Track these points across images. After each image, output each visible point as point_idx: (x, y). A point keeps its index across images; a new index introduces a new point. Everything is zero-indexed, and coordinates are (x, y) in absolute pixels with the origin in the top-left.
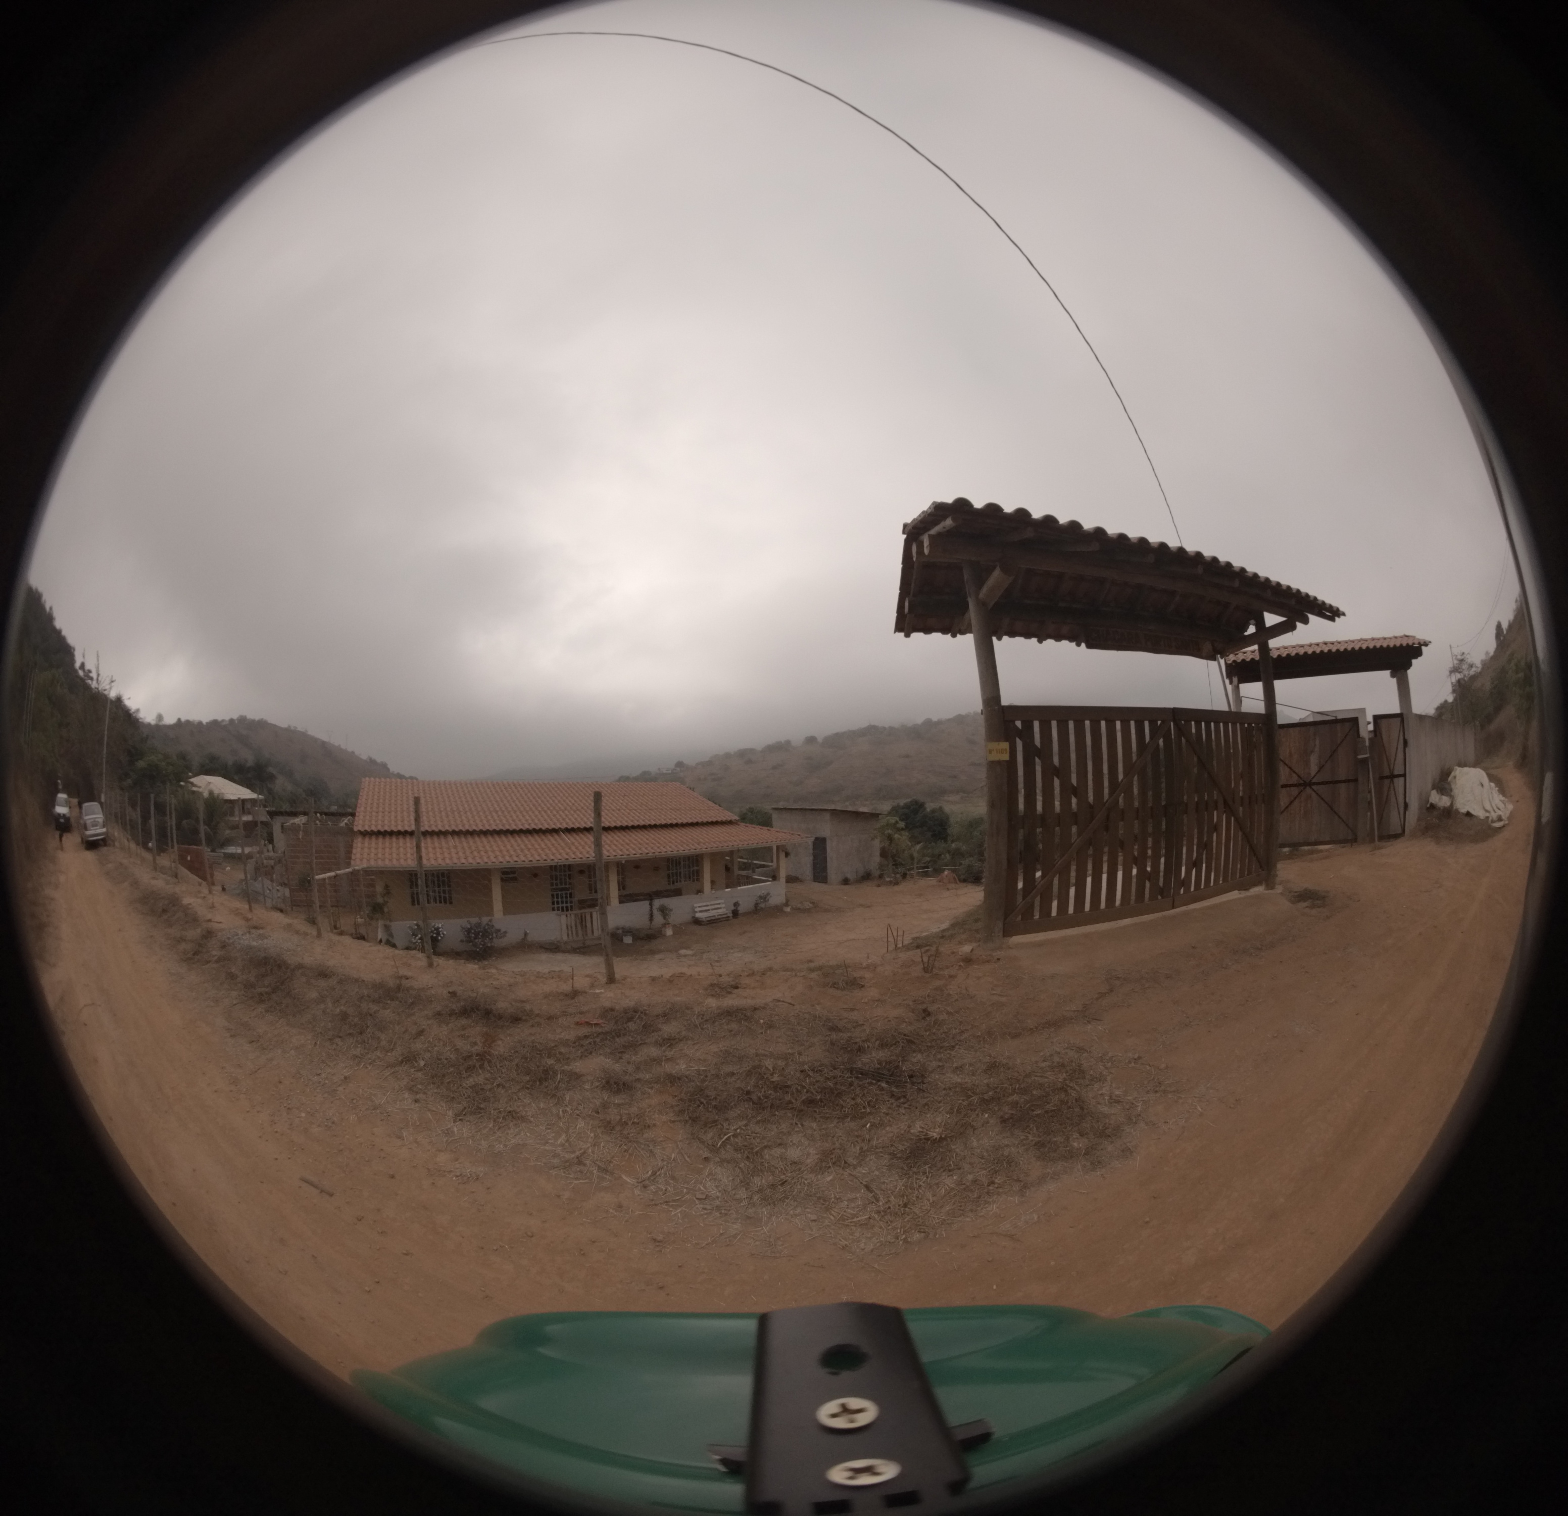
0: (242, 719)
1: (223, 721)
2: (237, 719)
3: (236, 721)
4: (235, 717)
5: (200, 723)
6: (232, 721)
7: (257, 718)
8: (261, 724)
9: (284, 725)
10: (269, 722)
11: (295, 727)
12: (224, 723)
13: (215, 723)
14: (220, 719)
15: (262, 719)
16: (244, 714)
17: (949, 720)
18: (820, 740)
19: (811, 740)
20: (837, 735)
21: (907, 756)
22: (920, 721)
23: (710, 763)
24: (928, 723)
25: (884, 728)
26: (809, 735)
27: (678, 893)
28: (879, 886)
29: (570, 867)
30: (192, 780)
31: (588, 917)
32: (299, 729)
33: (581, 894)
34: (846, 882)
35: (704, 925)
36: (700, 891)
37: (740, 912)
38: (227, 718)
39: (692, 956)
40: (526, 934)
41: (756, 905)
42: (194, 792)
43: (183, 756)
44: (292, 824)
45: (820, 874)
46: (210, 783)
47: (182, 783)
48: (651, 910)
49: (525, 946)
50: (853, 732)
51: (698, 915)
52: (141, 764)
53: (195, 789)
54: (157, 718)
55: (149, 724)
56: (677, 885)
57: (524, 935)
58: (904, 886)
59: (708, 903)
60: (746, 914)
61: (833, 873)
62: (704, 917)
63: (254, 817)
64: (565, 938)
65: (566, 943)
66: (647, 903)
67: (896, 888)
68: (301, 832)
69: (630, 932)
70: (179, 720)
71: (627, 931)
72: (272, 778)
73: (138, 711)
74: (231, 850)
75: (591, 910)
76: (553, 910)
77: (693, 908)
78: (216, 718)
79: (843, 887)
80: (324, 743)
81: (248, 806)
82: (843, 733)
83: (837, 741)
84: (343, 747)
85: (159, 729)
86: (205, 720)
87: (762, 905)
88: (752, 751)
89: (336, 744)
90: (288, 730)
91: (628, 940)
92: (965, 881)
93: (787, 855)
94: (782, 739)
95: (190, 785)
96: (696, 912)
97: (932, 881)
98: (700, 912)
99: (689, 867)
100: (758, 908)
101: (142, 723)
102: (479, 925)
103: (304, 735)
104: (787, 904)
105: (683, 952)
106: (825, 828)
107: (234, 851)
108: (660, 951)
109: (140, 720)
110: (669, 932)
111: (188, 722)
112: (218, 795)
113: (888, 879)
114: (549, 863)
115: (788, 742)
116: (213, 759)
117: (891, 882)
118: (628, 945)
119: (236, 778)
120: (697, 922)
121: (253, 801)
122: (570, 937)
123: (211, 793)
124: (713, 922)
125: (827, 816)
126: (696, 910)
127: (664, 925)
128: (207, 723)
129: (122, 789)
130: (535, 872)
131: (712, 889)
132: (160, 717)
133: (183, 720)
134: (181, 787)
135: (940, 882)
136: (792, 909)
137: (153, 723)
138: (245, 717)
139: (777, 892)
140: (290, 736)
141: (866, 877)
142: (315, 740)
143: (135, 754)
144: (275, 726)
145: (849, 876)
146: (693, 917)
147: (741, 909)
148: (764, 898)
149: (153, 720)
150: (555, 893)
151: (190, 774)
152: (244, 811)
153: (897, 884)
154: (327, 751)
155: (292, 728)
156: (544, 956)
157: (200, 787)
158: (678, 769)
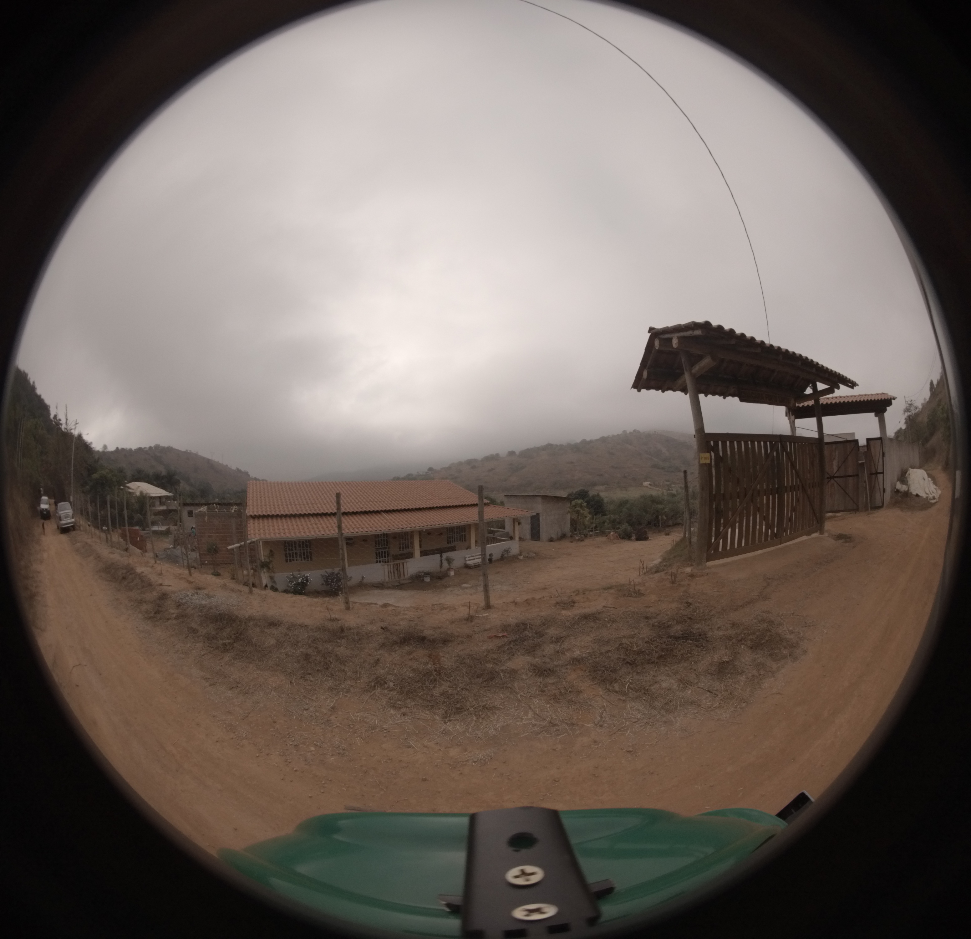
0: (157, 447)
1: (145, 448)
2: (154, 446)
3: (153, 448)
4: (153, 445)
5: (131, 450)
6: (150, 448)
7: (166, 445)
8: (169, 450)
9: (183, 449)
10: (174, 448)
11: (190, 451)
12: (146, 449)
13: (140, 450)
14: (143, 446)
15: (169, 446)
16: (158, 443)
17: (597, 440)
18: (517, 453)
19: (512, 453)
20: (528, 450)
21: (572, 463)
22: (578, 441)
23: (449, 468)
24: (584, 442)
25: (557, 445)
26: (511, 450)
27: (453, 549)
28: (572, 542)
29: (386, 535)
30: (128, 485)
31: (401, 566)
32: (193, 451)
33: (394, 550)
34: (551, 540)
35: (472, 568)
36: (469, 547)
37: (493, 560)
38: (148, 446)
39: (471, 588)
40: (363, 578)
41: (502, 555)
42: (130, 493)
43: (121, 470)
44: (200, 511)
45: (535, 535)
46: (139, 486)
47: (122, 487)
48: (441, 561)
49: (362, 586)
50: (538, 449)
51: (468, 562)
52: (95, 476)
53: (130, 491)
54: (103, 447)
55: (98, 451)
56: (453, 544)
57: (361, 579)
58: (587, 542)
59: (474, 555)
60: (497, 561)
61: (544, 535)
62: (472, 563)
63: (167, 507)
64: (387, 580)
65: (387, 583)
66: (439, 555)
67: (582, 543)
68: (206, 517)
69: (429, 574)
70: (117, 448)
71: (427, 574)
72: (178, 482)
73: (91, 443)
74: (155, 528)
75: (403, 561)
76: (377, 562)
77: (465, 558)
78: (140, 446)
79: (549, 543)
80: (208, 461)
81: (164, 500)
82: (532, 449)
83: (528, 454)
84: (221, 462)
85: (105, 454)
86: (134, 447)
87: (506, 555)
88: (475, 460)
89: (216, 460)
90: (186, 452)
91: (427, 579)
92: (623, 538)
93: (519, 524)
94: (494, 452)
95: (127, 488)
96: (467, 561)
97: (603, 539)
98: (469, 560)
99: (460, 533)
100: (504, 557)
101: (94, 451)
102: (332, 574)
103: (196, 455)
104: (521, 555)
105: (465, 585)
106: (539, 507)
107: (157, 529)
108: (448, 586)
109: (93, 449)
110: (452, 573)
111: (123, 449)
112: (147, 494)
113: (577, 538)
114: (374, 533)
115: (497, 455)
116: (140, 471)
117: (579, 540)
118: (428, 582)
119: (155, 483)
120: (467, 567)
121: (167, 497)
122: (390, 578)
123: (141, 493)
124: (476, 566)
125: (540, 500)
126: (467, 559)
127: (449, 569)
128: (135, 449)
129: (83, 492)
130: (365, 539)
131: (476, 546)
132: (105, 447)
133: (120, 448)
134: (122, 489)
135: (608, 539)
136: (524, 557)
137: (101, 450)
138: (159, 445)
139: (514, 547)
140: (188, 456)
141: (563, 537)
142: (203, 458)
143: (91, 470)
144: (178, 450)
145: (553, 536)
146: (465, 564)
147: (494, 558)
148: (507, 551)
149: (101, 449)
150: (378, 552)
151: (126, 481)
152: (161, 504)
153: (582, 540)
154: (210, 465)
155: (189, 451)
156: (376, 592)
157: (133, 489)
158: (430, 472)
